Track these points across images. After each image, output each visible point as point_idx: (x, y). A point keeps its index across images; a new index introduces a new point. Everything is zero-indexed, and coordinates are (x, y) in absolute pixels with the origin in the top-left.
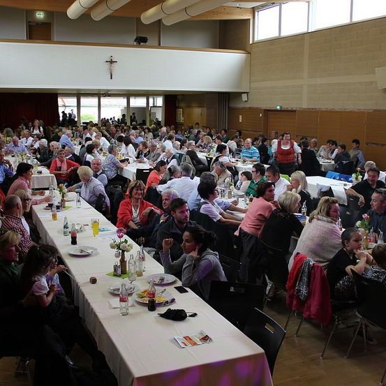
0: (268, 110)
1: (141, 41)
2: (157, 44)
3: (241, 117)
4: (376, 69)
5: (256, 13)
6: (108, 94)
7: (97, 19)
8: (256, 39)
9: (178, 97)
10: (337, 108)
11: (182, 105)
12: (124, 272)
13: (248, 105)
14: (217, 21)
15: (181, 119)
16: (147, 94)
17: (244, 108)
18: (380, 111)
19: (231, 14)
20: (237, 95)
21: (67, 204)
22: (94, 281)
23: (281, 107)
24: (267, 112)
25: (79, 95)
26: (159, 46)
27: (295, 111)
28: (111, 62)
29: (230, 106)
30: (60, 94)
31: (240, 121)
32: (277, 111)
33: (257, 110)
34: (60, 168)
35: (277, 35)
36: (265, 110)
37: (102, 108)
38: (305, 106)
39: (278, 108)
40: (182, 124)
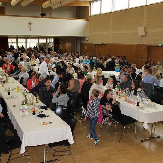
0: (96, 44)
1: (43, 15)
2: (50, 16)
3: (85, 47)
4: (138, 28)
5: (91, 4)
6: (29, 37)
7: (24, 6)
8: (91, 15)
9: (60, 39)
10: (124, 43)
11: (61, 42)
12: (26, 103)
13: (88, 42)
14: (75, 6)
15: (61, 48)
16: (46, 38)
17: (86, 43)
18: (140, 44)
19: (81, 4)
20: (84, 38)
21: (8, 81)
22: (14, 106)
23: (101, 43)
24: (96, 45)
25: (17, 38)
26: (51, 17)
27: (107, 45)
28: (30, 24)
29: (81, 42)
30: (9, 37)
31: (85, 49)
32: (100, 44)
33: (92, 44)
34: (7, 68)
35: (100, 13)
36: (95, 44)
37: (27, 44)
38: (111, 42)
39: (100, 43)
40: (62, 50)
